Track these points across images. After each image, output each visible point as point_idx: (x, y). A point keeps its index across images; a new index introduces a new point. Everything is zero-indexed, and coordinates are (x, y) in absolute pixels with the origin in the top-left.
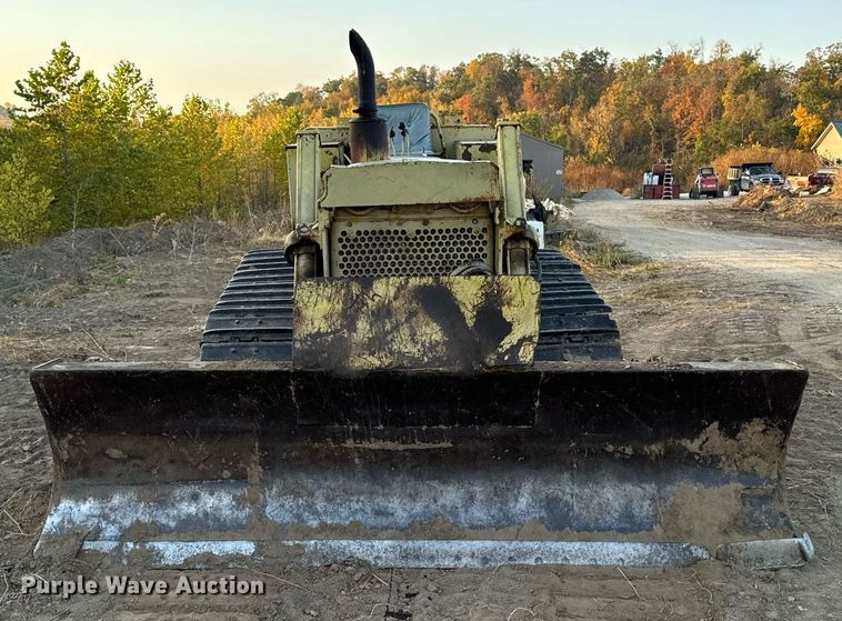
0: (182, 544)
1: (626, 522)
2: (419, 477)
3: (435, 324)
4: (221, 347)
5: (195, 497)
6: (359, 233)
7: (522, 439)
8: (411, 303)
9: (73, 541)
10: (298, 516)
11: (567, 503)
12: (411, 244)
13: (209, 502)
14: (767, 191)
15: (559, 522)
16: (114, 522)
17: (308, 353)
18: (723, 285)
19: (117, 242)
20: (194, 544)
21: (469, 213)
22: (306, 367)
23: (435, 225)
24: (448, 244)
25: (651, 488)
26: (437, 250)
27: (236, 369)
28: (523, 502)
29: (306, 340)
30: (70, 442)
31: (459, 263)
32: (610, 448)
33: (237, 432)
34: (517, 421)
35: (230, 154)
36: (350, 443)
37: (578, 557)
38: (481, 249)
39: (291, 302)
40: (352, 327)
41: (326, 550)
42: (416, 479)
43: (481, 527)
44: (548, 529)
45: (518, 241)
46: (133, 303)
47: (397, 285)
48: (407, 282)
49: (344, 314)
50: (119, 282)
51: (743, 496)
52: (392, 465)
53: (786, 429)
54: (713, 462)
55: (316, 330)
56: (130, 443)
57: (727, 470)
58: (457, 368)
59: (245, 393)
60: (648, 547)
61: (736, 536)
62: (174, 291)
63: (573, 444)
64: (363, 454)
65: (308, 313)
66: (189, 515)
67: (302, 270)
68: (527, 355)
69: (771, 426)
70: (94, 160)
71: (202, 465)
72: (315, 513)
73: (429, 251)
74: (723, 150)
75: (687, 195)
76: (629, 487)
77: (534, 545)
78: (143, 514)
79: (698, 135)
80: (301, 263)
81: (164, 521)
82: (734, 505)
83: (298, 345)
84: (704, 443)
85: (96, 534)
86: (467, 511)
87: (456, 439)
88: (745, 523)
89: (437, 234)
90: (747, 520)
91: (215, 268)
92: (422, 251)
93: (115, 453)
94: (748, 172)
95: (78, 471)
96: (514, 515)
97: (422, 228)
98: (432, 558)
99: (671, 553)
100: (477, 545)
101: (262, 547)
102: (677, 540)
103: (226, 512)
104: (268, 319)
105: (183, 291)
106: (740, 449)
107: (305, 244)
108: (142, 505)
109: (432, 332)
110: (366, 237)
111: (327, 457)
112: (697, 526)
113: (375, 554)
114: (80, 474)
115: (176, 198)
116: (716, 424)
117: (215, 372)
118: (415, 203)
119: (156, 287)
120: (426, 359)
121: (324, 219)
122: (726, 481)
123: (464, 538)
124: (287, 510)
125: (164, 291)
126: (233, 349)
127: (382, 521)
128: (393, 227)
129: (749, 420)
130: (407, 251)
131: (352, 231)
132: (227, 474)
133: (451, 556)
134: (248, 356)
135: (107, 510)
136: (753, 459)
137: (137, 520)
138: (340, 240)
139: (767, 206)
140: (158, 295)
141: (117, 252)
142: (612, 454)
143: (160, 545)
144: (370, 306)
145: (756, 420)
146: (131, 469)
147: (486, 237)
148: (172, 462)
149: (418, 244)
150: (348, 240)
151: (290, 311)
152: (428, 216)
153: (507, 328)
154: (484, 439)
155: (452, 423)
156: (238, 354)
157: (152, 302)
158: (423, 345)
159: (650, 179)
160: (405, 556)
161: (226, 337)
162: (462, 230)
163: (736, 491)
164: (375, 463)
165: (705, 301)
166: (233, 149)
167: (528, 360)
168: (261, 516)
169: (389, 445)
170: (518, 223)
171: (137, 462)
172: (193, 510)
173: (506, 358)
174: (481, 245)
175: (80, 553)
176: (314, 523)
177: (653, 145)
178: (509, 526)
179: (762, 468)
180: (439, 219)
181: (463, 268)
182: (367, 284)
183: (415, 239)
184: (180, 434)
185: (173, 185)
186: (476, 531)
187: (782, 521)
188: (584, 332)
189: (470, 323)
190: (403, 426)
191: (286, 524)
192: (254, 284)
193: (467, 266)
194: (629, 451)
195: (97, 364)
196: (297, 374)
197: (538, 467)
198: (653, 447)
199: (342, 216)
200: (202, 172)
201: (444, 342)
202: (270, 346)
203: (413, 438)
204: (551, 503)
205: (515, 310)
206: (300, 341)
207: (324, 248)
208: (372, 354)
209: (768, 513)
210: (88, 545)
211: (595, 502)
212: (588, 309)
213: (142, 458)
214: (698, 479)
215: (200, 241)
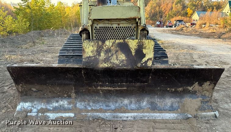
0: (54, 114)
1: (171, 108)
2: (118, 97)
3: (123, 54)
4: (63, 60)
5: (57, 102)
6: (100, 27)
7: (145, 87)
8: (116, 48)
9: (24, 113)
10: (85, 107)
11: (156, 103)
12: (114, 31)
13: (61, 103)
14: (182, 26)
15: (154, 108)
16: (35, 108)
17: (87, 62)
18: (178, 46)
19: (42, 34)
20: (58, 114)
21: (131, 22)
22: (86, 67)
23: (121, 25)
24: (125, 31)
25: (178, 99)
26: (121, 33)
27: (66, 67)
28: (145, 103)
29: (86, 59)
30: (21, 86)
31: (127, 37)
32: (169, 89)
33: (68, 85)
34: (144, 82)
35: (68, 15)
36: (99, 88)
37: (158, 117)
38: (134, 33)
39: (82, 48)
40: (99, 55)
41: (93, 115)
42: (117, 97)
43: (134, 110)
44: (151, 110)
45: (144, 31)
46: (46, 48)
47: (112, 42)
48: (115, 41)
49: (97, 51)
50: (43, 43)
51: (202, 101)
52: (110, 93)
53: (215, 84)
54: (195, 93)
55: (89, 56)
56: (38, 87)
57: (198, 95)
58: (129, 67)
59: (69, 74)
60: (177, 115)
61: (199, 112)
62: (55, 45)
63: (159, 88)
64: (103, 91)
65: (86, 50)
66: (56, 106)
67: (84, 38)
68: (150, 64)
69: (212, 83)
70: (38, 15)
71: (58, 93)
72: (90, 106)
73: (119, 33)
74: (172, 17)
75: (165, 27)
76: (172, 99)
77: (147, 114)
78: (43, 106)
79: (167, 14)
80: (84, 36)
81: (49, 108)
82: (199, 104)
83: (84, 60)
84: (193, 88)
85: (31, 111)
86: (130, 106)
87: (128, 87)
88: (201, 108)
89: (122, 28)
90: (202, 108)
91: (64, 40)
92: (117, 33)
93: (34, 90)
94: (178, 22)
95: (24, 94)
96: (142, 107)
97: (118, 26)
98: (121, 118)
99: (182, 116)
100: (133, 114)
101: (76, 115)
102: (184, 113)
103: (66, 106)
104: (76, 52)
105: (57, 45)
106: (202, 89)
107: (85, 30)
108: (43, 104)
109: (122, 57)
110: (102, 29)
111: (93, 91)
112: (189, 109)
113: (106, 117)
114: (25, 95)
115: (57, 25)
116: (197, 83)
117: (60, 67)
118: (116, 18)
119: (51, 44)
120: (121, 65)
121: (90, 23)
122: (198, 98)
123: (129, 113)
124: (82, 105)
125: (53, 45)
126: (66, 60)
127: (108, 108)
128: (110, 26)
129: (206, 82)
130: (113, 33)
131: (98, 27)
132: (65, 95)
133: (126, 117)
134: (71, 62)
135: (33, 105)
136: (205, 92)
137: (42, 107)
138: (95, 29)
139: (182, 29)
140: (51, 46)
141: (42, 36)
142: (169, 91)
143: (48, 114)
144: (104, 48)
145: (208, 82)
146: (39, 94)
147: (135, 29)
148: (50, 92)
149: (116, 31)
150: (97, 29)
151: (82, 50)
152: (119, 23)
153: (144, 56)
154: (135, 87)
155: (127, 83)
156: (68, 62)
157: (50, 48)
158: (120, 61)
159: (158, 23)
160: (114, 117)
161: (65, 57)
162: (129, 27)
163: (200, 100)
164: (106, 93)
165: (175, 49)
166: (68, 14)
167: (150, 65)
168: (75, 107)
169: (110, 88)
170: (144, 25)
171: (41, 92)
172: (57, 105)
173: (144, 65)
174: (134, 32)
175: (27, 116)
176: (90, 109)
177: (158, 16)
178: (141, 109)
179: (207, 94)
180: (123, 24)
181: (129, 38)
182: (103, 42)
183: (116, 29)
184: (52, 85)
185: (56, 22)
186: (132, 110)
187: (211, 107)
188: (159, 57)
189: (133, 54)
190: (114, 83)
191: (82, 109)
192: (72, 42)
193: (130, 38)
194: (173, 90)
195: (26, 64)
196: (84, 69)
197: (149, 94)
198: (180, 89)
199: (95, 22)
200: (62, 19)
201: (126, 60)
202: (76, 60)
203: (116, 86)
204: (152, 103)
205: (147, 50)
206: (84, 59)
207: (90, 31)
208: (105, 63)
209: (207, 105)
210: (29, 114)
211: (163, 103)
212: (160, 51)
213: (42, 91)
214: (190, 97)
215: (61, 34)
